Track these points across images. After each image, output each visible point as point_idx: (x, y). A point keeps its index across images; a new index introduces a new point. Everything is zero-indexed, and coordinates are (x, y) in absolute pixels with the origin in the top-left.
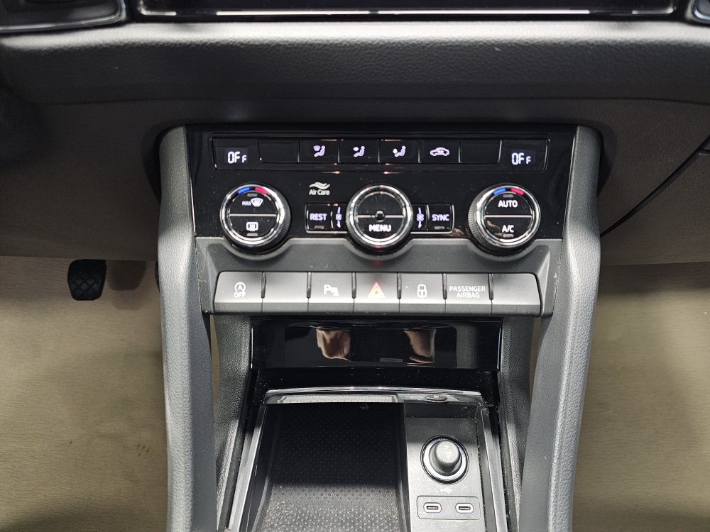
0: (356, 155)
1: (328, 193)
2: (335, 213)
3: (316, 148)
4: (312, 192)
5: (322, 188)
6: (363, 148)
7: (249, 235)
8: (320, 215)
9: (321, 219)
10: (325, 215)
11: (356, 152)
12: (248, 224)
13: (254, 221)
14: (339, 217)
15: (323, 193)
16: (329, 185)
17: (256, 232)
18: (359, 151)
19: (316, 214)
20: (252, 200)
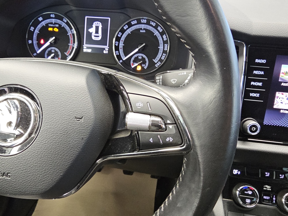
0: (281, 178)
1: (270, 189)
2: (273, 197)
3: (266, 173)
4: (265, 189)
5: (268, 188)
6: (283, 175)
7: (247, 203)
8: (267, 197)
9: (268, 199)
10: (269, 197)
11: (281, 177)
12: (247, 200)
13: (249, 199)
14: (274, 199)
15: (269, 189)
16: (271, 187)
17: (249, 203)
18: (282, 176)
19: (266, 197)
20: (248, 192)
